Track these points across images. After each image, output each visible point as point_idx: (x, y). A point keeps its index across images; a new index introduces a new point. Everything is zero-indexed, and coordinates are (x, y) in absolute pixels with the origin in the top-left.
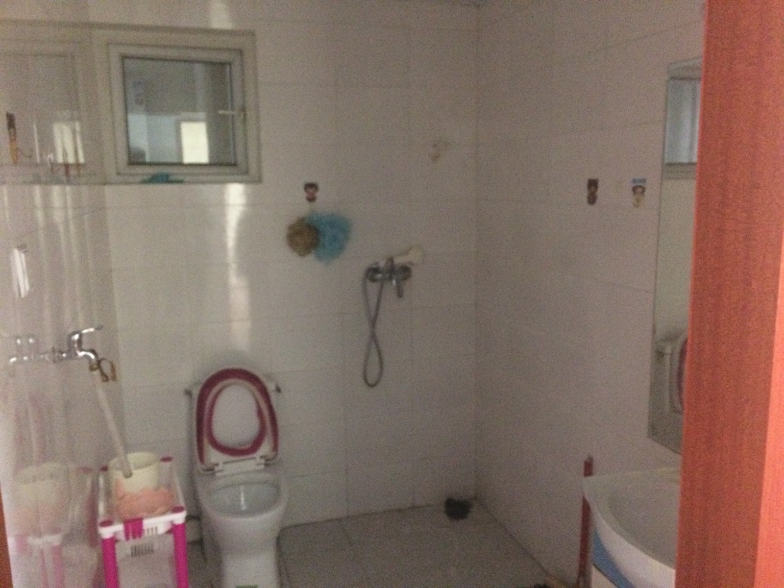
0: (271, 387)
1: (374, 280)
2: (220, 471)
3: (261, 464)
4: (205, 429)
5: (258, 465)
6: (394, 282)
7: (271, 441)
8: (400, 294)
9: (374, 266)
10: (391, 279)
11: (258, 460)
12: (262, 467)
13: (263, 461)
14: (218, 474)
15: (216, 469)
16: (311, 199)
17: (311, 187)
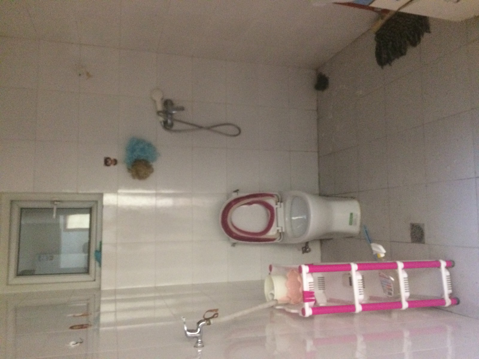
0: (235, 196)
1: (172, 125)
2: (282, 229)
3: (280, 205)
4: (256, 237)
5: (281, 207)
6: (174, 112)
7: (267, 197)
8: (182, 109)
9: (163, 124)
10: (172, 114)
11: (278, 206)
12: (282, 204)
13: (279, 203)
14: (284, 231)
15: (280, 231)
16: (115, 162)
17: (107, 162)
